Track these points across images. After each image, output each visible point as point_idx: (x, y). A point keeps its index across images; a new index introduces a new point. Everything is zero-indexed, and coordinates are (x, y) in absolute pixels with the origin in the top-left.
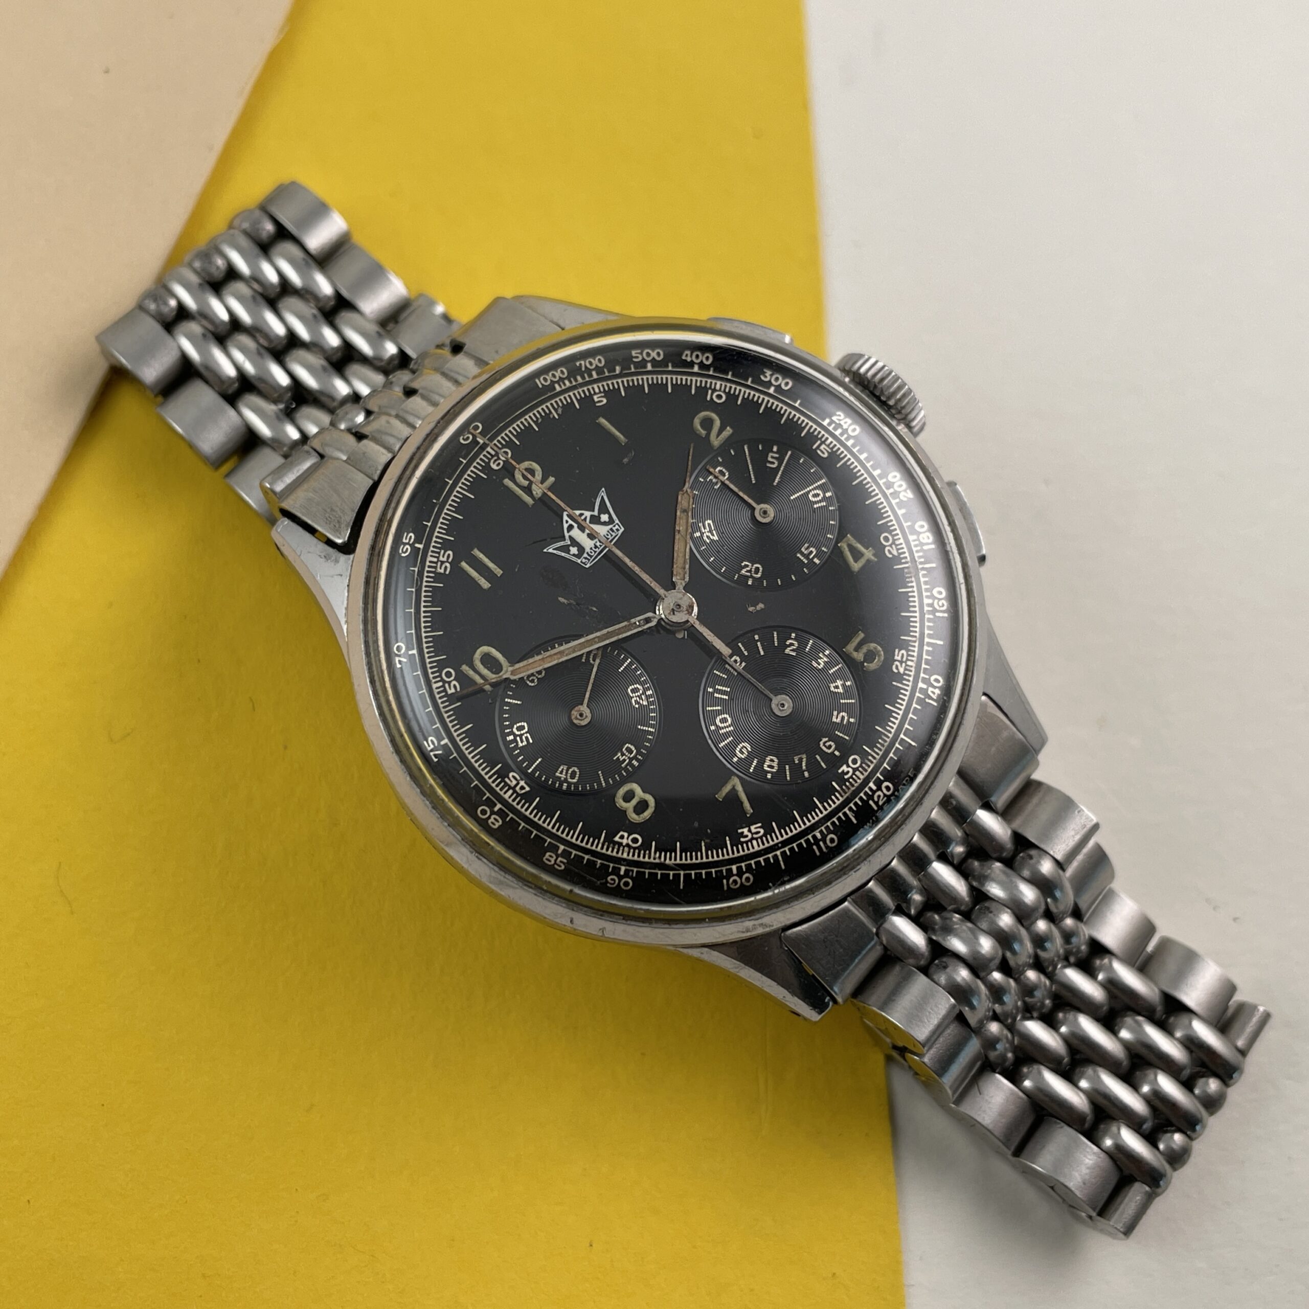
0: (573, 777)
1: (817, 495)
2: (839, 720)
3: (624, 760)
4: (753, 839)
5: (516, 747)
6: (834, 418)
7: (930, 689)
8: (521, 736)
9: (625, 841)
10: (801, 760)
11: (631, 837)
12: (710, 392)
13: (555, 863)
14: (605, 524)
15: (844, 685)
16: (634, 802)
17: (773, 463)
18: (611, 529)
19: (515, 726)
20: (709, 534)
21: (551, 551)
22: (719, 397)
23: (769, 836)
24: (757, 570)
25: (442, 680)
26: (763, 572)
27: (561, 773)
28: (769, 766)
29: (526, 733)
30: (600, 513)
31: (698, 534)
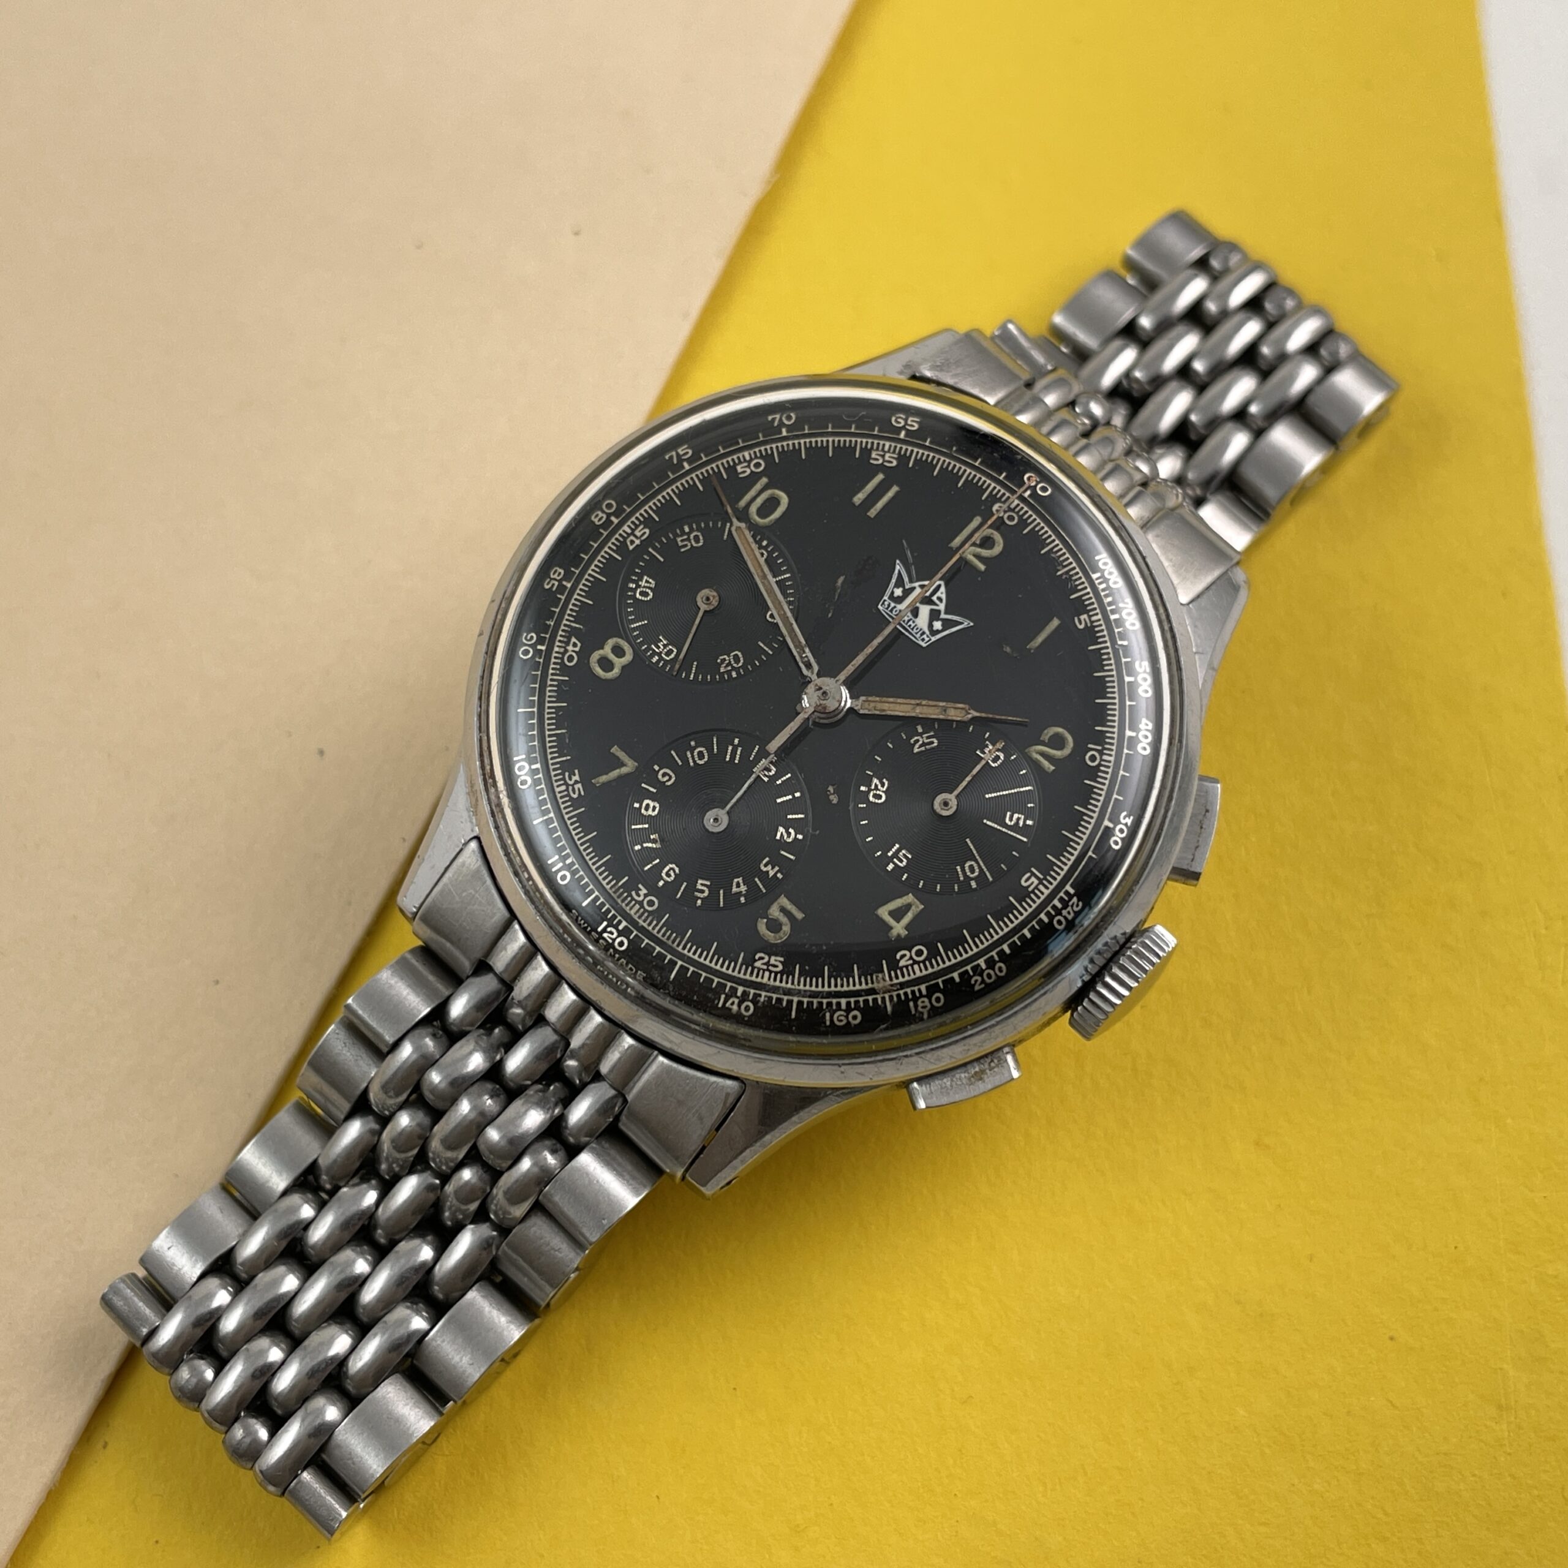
0: (643, 594)
1: (973, 871)
2: (699, 887)
3: (658, 647)
4: (567, 785)
5: (676, 535)
6: (1075, 899)
7: (736, 1001)
8: (688, 539)
9: (570, 648)
10: (654, 841)
11: (574, 654)
12: (1099, 748)
13: (551, 579)
14: (930, 626)
15: (739, 894)
16: (612, 657)
17: (1011, 820)
18: (924, 633)
19: (699, 534)
20: (921, 742)
21: (898, 567)
22: (1093, 759)
23: (569, 803)
24: (879, 797)
25: (751, 459)
26: (875, 803)
27: (647, 582)
28: (648, 806)
29: (692, 545)
30: (943, 620)
31: (920, 730)
